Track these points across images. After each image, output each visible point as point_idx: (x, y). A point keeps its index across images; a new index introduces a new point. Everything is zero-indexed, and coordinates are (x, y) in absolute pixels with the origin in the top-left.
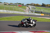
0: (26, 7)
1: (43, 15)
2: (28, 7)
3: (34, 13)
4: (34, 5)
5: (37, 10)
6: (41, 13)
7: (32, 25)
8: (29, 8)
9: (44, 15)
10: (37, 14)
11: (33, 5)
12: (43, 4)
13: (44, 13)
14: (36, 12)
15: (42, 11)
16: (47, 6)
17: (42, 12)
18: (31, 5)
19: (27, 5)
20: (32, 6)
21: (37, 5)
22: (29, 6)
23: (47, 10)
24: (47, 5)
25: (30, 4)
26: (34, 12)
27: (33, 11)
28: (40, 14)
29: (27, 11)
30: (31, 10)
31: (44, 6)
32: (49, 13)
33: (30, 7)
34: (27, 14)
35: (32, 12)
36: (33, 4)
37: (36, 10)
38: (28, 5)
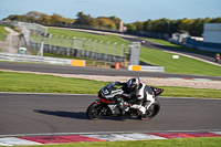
0: (7, 29)
1: (81, 63)
2: (12, 27)
3: (41, 57)
4: (43, 20)
5: (53, 42)
6: (74, 54)
7: (143, 110)
8: (17, 34)
9: (84, 65)
10: (53, 61)
11: (36, 22)
12: (80, 14)
13: (84, 57)
14: (49, 52)
15: (77, 46)
16: (101, 24)
17: (76, 50)
18: (29, 19)
19: (9, 21)
20: (34, 26)
21: (56, 22)
22: (20, 23)
23: (98, 41)
24: (100, 21)
25: (23, 17)
26: (41, 51)
27: (38, 49)
28: (69, 62)
29: (11, 49)
30: (27, 41)
31: (88, 24)
32: (106, 57)
33: (25, 28)
34: (12, 60)
35: (33, 49)
36: (36, 14)
37: (50, 43)
38: (14, 18)
